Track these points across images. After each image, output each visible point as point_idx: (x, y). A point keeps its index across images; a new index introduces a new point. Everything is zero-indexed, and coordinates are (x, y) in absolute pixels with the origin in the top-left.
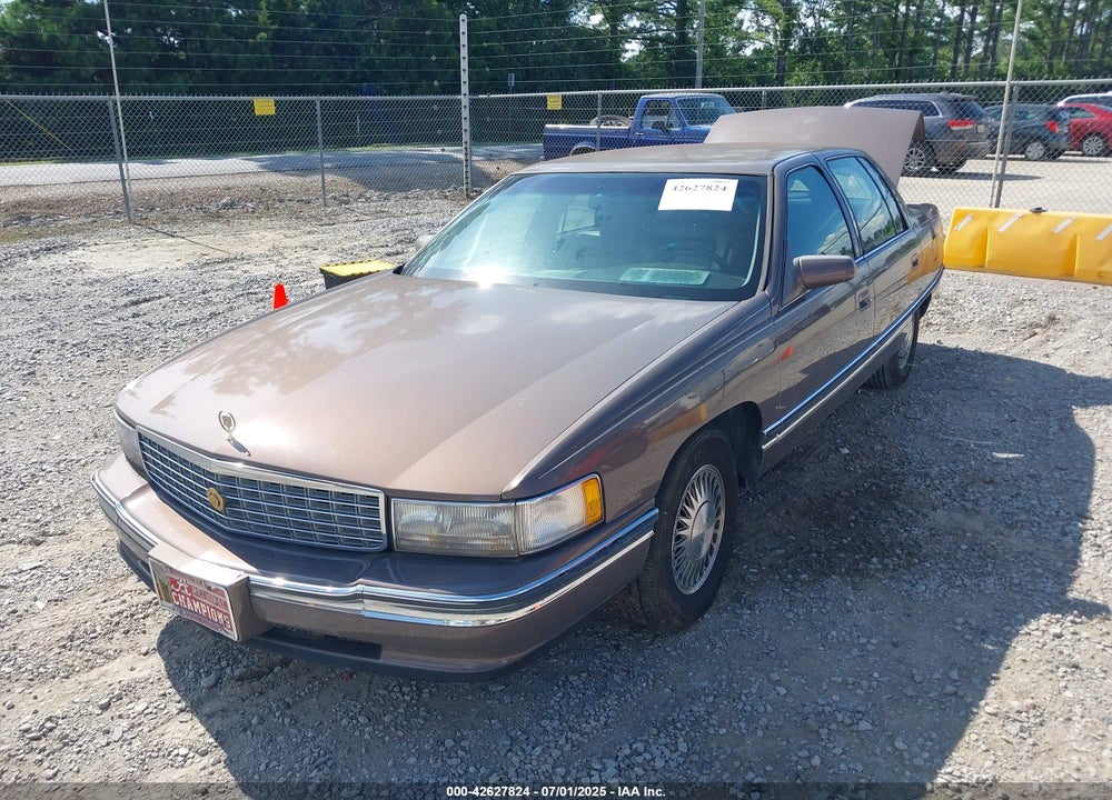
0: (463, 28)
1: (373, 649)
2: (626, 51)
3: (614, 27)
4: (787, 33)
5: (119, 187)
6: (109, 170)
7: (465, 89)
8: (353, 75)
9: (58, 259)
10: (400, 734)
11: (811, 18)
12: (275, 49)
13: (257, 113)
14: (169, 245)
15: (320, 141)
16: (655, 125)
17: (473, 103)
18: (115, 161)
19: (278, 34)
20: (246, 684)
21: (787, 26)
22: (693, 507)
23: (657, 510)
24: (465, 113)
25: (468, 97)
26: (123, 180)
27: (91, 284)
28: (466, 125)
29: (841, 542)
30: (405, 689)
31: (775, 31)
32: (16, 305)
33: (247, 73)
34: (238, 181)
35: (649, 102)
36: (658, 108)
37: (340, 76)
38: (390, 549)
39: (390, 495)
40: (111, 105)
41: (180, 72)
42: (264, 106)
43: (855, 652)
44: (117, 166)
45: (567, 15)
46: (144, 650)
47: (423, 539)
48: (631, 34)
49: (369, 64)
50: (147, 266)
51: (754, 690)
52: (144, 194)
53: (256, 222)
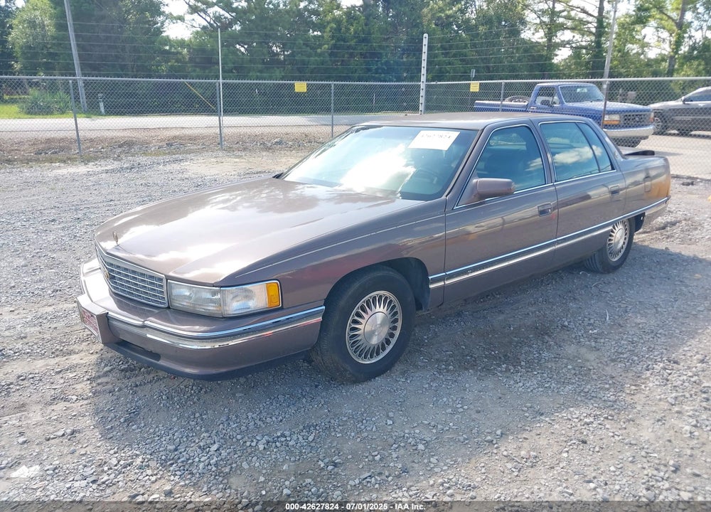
0: (425, 42)
1: (157, 356)
2: (557, 55)
3: (550, 40)
4: (678, 44)
5: (218, 131)
6: (213, 120)
7: (423, 78)
8: (376, 70)
9: (176, 166)
10: (178, 407)
11: (700, 31)
12: (331, 55)
13: (296, 91)
14: (235, 162)
15: (332, 108)
16: (543, 102)
17: (427, 86)
18: (217, 115)
19: (335, 46)
20: (123, 373)
21: (678, 38)
22: (367, 313)
23: (324, 307)
24: (422, 93)
25: (425, 83)
26: (220, 127)
27: (183, 180)
28: (422, 100)
29: (490, 353)
30: (194, 388)
31: (670, 42)
32: (141, 188)
33: (315, 68)
34: (295, 130)
35: (542, 88)
36: (549, 92)
37: (369, 70)
38: (169, 308)
39: (168, 278)
40: (217, 84)
41: (278, 68)
42: (301, 87)
43: (449, 410)
44: (218, 118)
45: (518, 33)
46: (91, 352)
47: (185, 304)
48: (563, 44)
49: (387, 63)
50: (217, 172)
51: (374, 419)
52: (240, 135)
53: (288, 153)
